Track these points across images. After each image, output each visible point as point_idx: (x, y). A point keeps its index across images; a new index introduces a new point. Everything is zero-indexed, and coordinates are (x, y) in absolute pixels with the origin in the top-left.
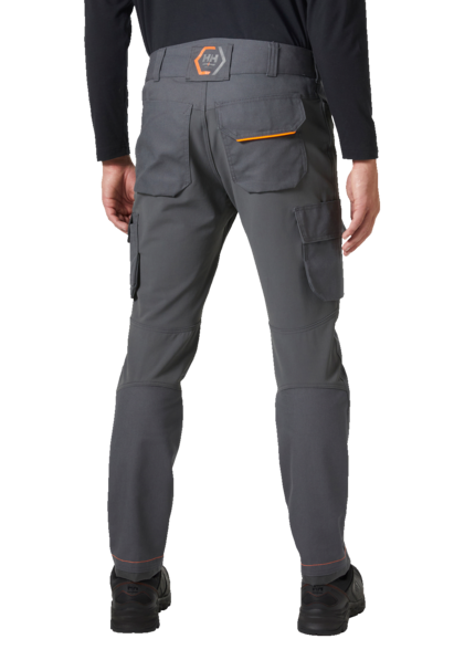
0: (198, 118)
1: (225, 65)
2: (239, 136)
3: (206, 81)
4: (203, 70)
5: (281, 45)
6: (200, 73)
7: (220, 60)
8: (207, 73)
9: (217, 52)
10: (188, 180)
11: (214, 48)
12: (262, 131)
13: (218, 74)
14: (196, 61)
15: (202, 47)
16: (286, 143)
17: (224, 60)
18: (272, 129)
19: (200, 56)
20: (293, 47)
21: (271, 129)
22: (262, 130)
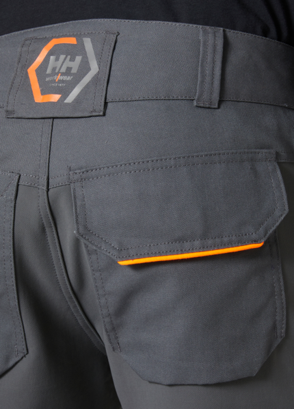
0: (33, 207)
1: (96, 79)
2: (124, 253)
3: (52, 118)
4: (44, 92)
5: (231, 34)
6: (39, 98)
7: (85, 68)
8: (55, 98)
9: (78, 50)
10: (21, 347)
11: (73, 41)
12: (181, 242)
13: (78, 100)
14: (32, 72)
15: (47, 40)
16: (237, 271)
17: (94, 67)
18: (206, 237)
19: (40, 59)
20: (260, 40)
21: (204, 236)
22: (181, 240)
